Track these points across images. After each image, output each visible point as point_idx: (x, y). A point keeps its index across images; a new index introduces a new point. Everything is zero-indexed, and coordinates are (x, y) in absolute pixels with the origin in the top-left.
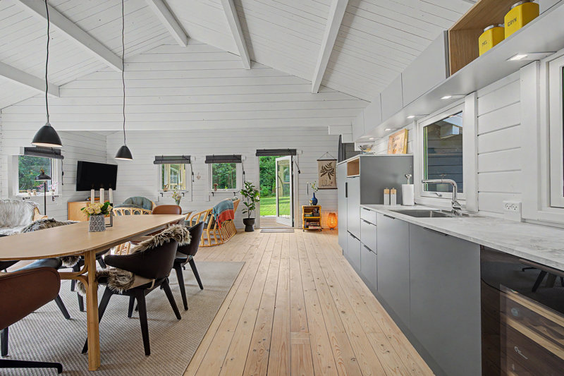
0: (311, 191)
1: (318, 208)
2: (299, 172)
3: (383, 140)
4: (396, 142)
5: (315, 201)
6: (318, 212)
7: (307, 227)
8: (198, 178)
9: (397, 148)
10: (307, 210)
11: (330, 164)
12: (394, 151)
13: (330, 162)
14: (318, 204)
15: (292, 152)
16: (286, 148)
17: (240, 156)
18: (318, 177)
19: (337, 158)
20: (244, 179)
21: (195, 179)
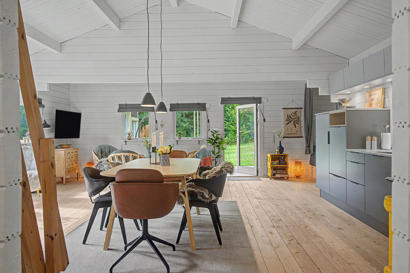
0: (278, 140)
1: (285, 156)
2: (264, 120)
3: (359, 94)
4: (372, 97)
5: (281, 149)
6: (284, 160)
7: (274, 175)
8: (162, 125)
9: (373, 102)
10: (274, 158)
11: (296, 112)
12: (371, 105)
13: (296, 110)
14: (284, 153)
15: (258, 100)
16: (251, 96)
17: (205, 104)
18: (283, 125)
19: (303, 107)
20: (208, 127)
21: (159, 126)
